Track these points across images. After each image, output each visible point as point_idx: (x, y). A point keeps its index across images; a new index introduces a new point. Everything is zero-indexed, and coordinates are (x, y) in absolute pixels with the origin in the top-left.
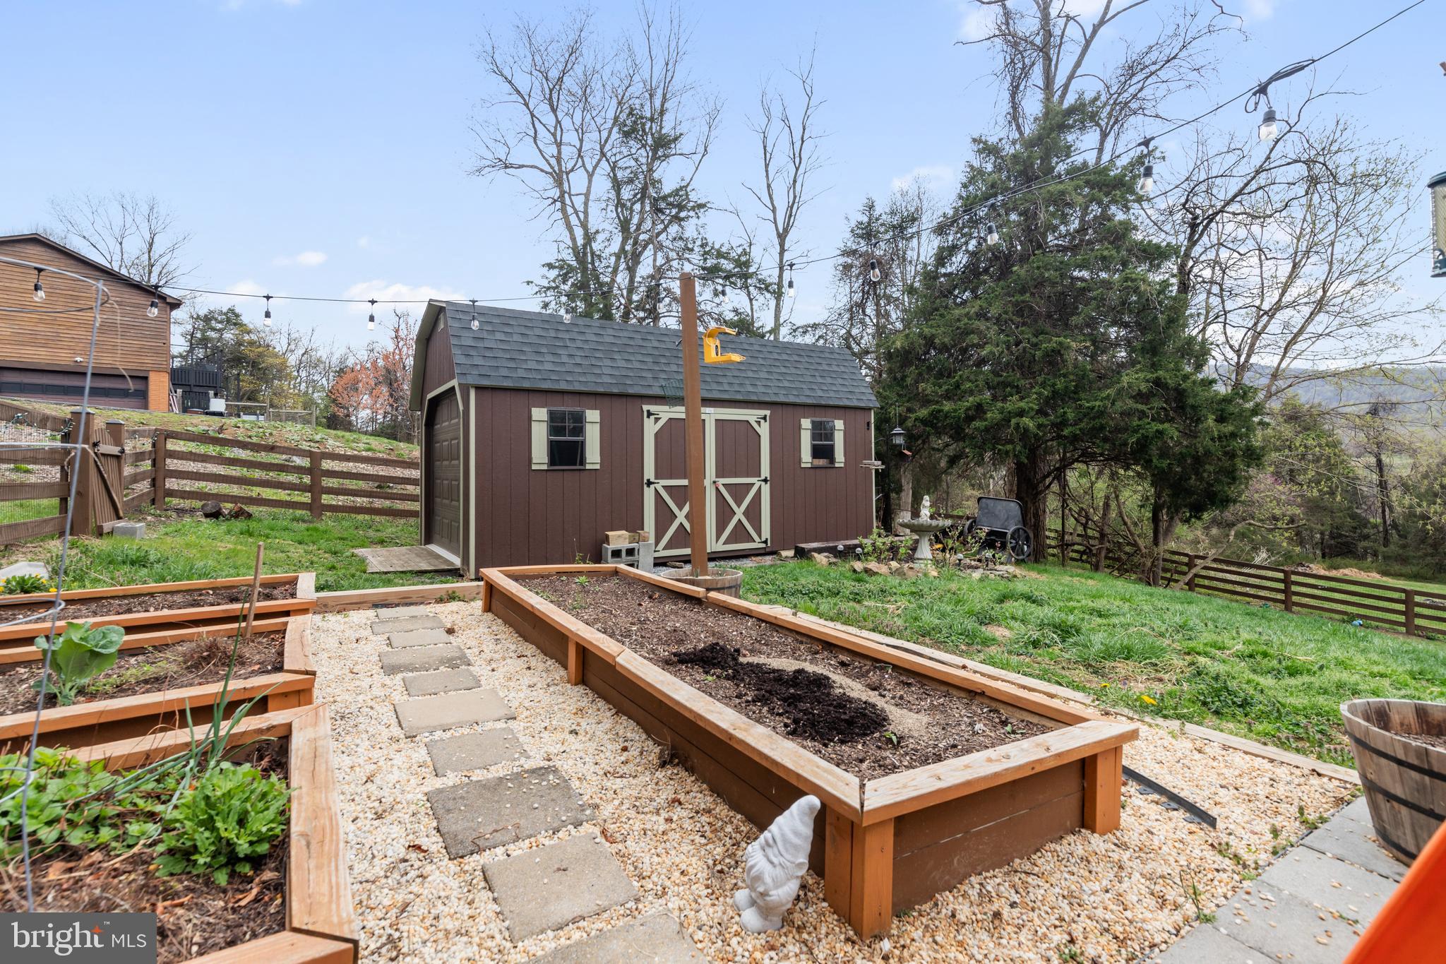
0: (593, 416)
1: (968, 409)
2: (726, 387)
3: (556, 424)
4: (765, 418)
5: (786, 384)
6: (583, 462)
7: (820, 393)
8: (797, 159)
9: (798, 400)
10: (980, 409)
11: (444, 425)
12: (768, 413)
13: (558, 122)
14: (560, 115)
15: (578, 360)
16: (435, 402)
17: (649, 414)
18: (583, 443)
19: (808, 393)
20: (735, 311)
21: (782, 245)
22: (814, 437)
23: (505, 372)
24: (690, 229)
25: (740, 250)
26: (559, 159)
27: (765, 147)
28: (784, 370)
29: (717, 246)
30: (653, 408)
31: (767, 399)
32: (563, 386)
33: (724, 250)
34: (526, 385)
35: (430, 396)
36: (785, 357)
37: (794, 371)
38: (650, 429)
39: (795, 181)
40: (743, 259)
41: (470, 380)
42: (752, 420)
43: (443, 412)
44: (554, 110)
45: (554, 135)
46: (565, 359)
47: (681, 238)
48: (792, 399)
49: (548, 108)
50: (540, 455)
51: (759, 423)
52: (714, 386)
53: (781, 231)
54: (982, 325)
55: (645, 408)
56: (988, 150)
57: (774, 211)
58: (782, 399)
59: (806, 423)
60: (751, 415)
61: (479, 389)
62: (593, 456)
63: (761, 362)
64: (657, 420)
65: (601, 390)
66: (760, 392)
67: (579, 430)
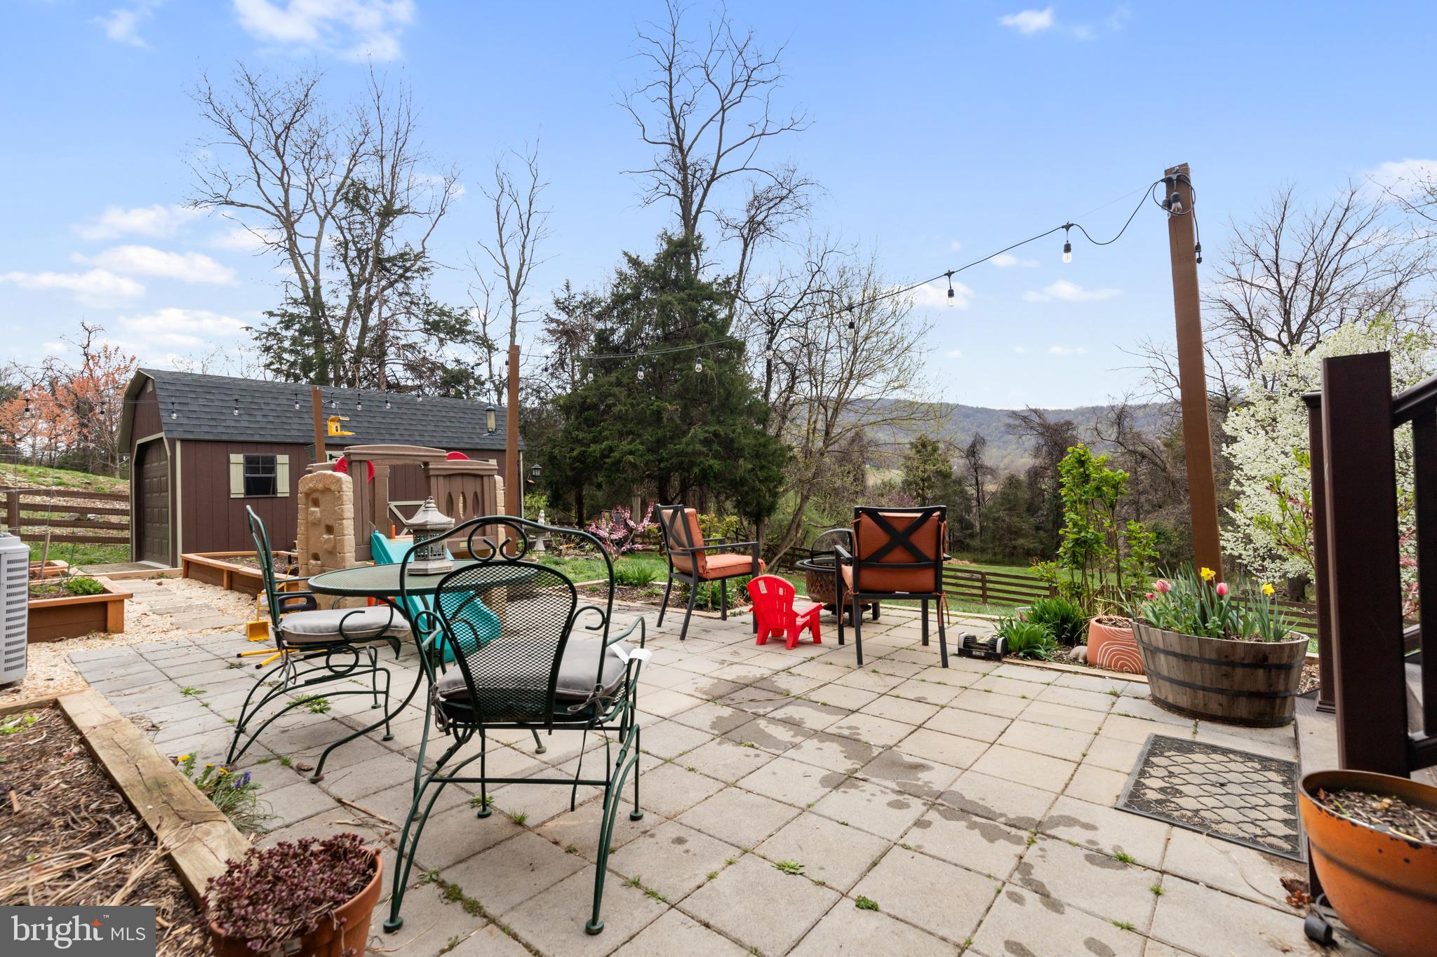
0: (283, 460)
1: (605, 450)
3: (250, 464)
5: (450, 434)
6: (275, 491)
7: (477, 441)
8: (525, 228)
9: (458, 446)
10: (611, 450)
11: (154, 466)
13: (285, 169)
14: (288, 160)
15: (271, 419)
16: (144, 448)
17: (331, 457)
18: (274, 479)
19: (467, 441)
20: (457, 361)
21: (514, 301)
23: (206, 429)
24: (416, 286)
25: (461, 311)
26: (286, 204)
27: (498, 213)
28: (449, 424)
29: (439, 306)
30: (334, 453)
32: (257, 438)
33: (446, 309)
34: (225, 438)
35: (139, 441)
36: (452, 414)
37: (458, 424)
39: (524, 247)
40: (464, 318)
41: (176, 435)
43: (152, 455)
44: (281, 157)
45: (281, 179)
46: (259, 418)
47: (407, 294)
48: (452, 445)
49: (273, 153)
50: (237, 486)
53: (513, 287)
54: (616, 390)
55: (328, 453)
56: (635, 262)
57: (507, 268)
58: (444, 445)
61: (183, 441)
62: (283, 488)
65: (290, 441)
66: (426, 441)
67: (272, 469)
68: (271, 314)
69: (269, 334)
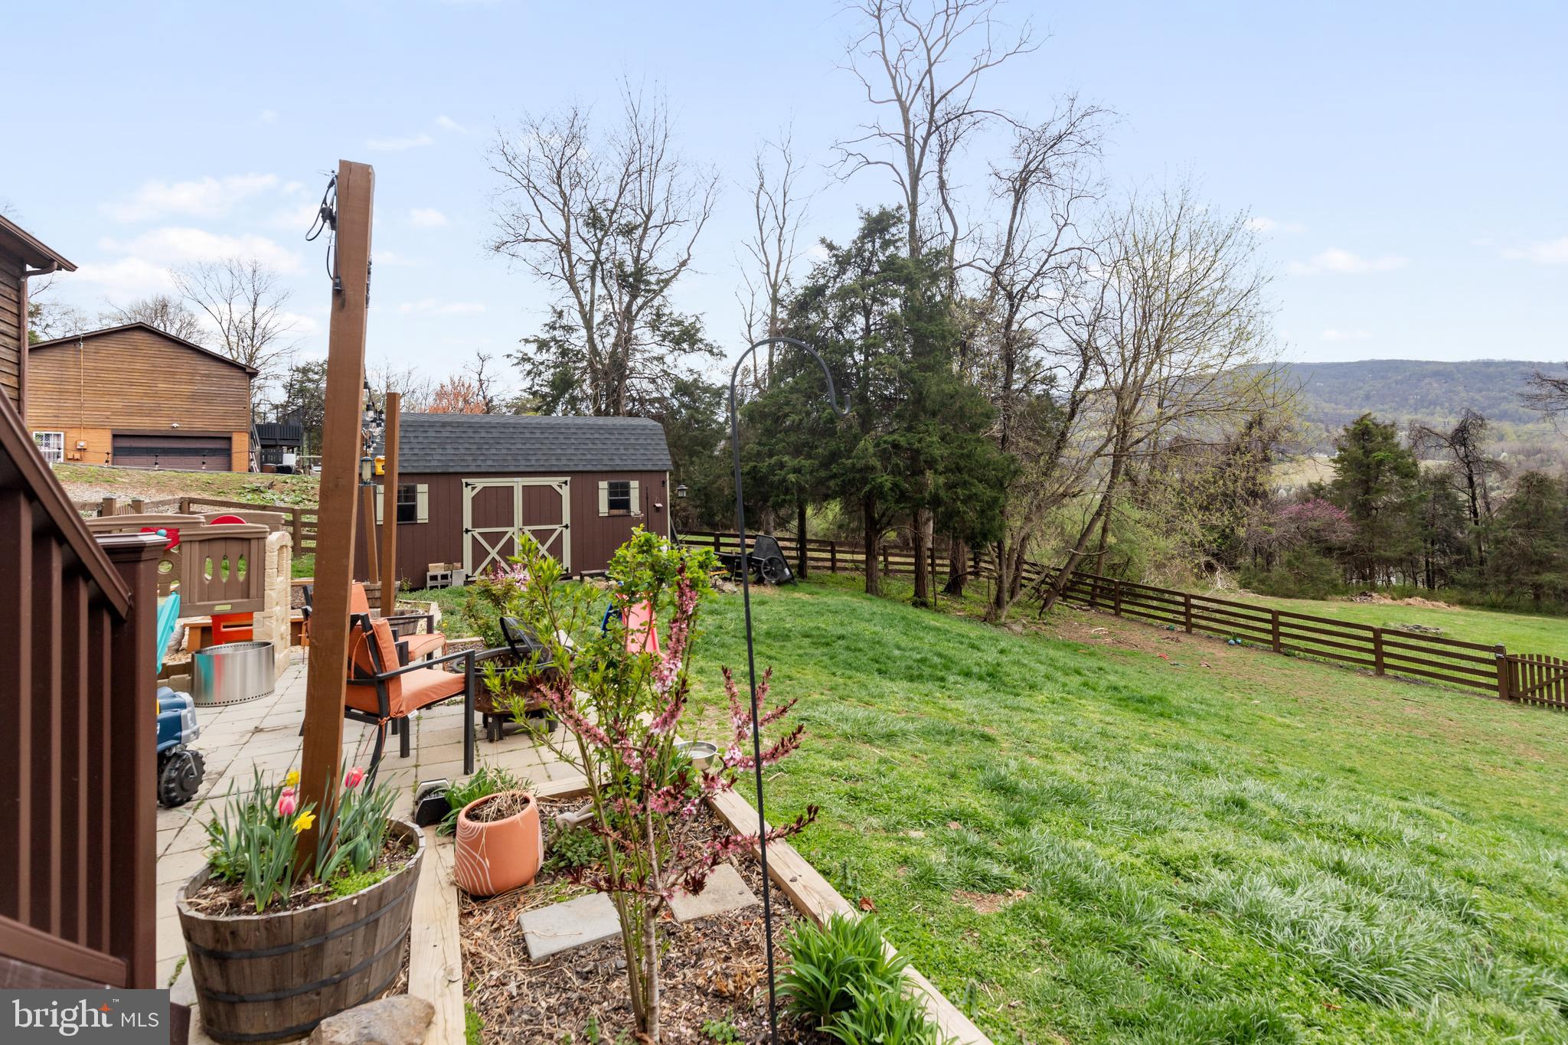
0: (423, 488)
2: (533, 463)
4: (566, 483)
5: (589, 457)
6: (416, 519)
7: (618, 462)
9: (594, 469)
12: (568, 479)
17: (467, 485)
18: (415, 507)
20: (690, 371)
22: (611, 494)
27: (758, 207)
28: (591, 446)
30: (470, 481)
31: (567, 469)
33: (679, 319)
36: (597, 436)
37: (600, 446)
38: (468, 495)
42: (555, 485)
45: (563, 211)
46: (416, 452)
48: (589, 468)
51: (561, 487)
52: (523, 463)
53: (773, 283)
55: (465, 481)
57: (768, 266)
58: (580, 468)
59: (603, 485)
60: (553, 482)
62: (423, 514)
63: (573, 441)
64: (473, 488)
65: (431, 470)
66: (563, 464)
67: (414, 498)
68: (527, 341)
69: (524, 360)
